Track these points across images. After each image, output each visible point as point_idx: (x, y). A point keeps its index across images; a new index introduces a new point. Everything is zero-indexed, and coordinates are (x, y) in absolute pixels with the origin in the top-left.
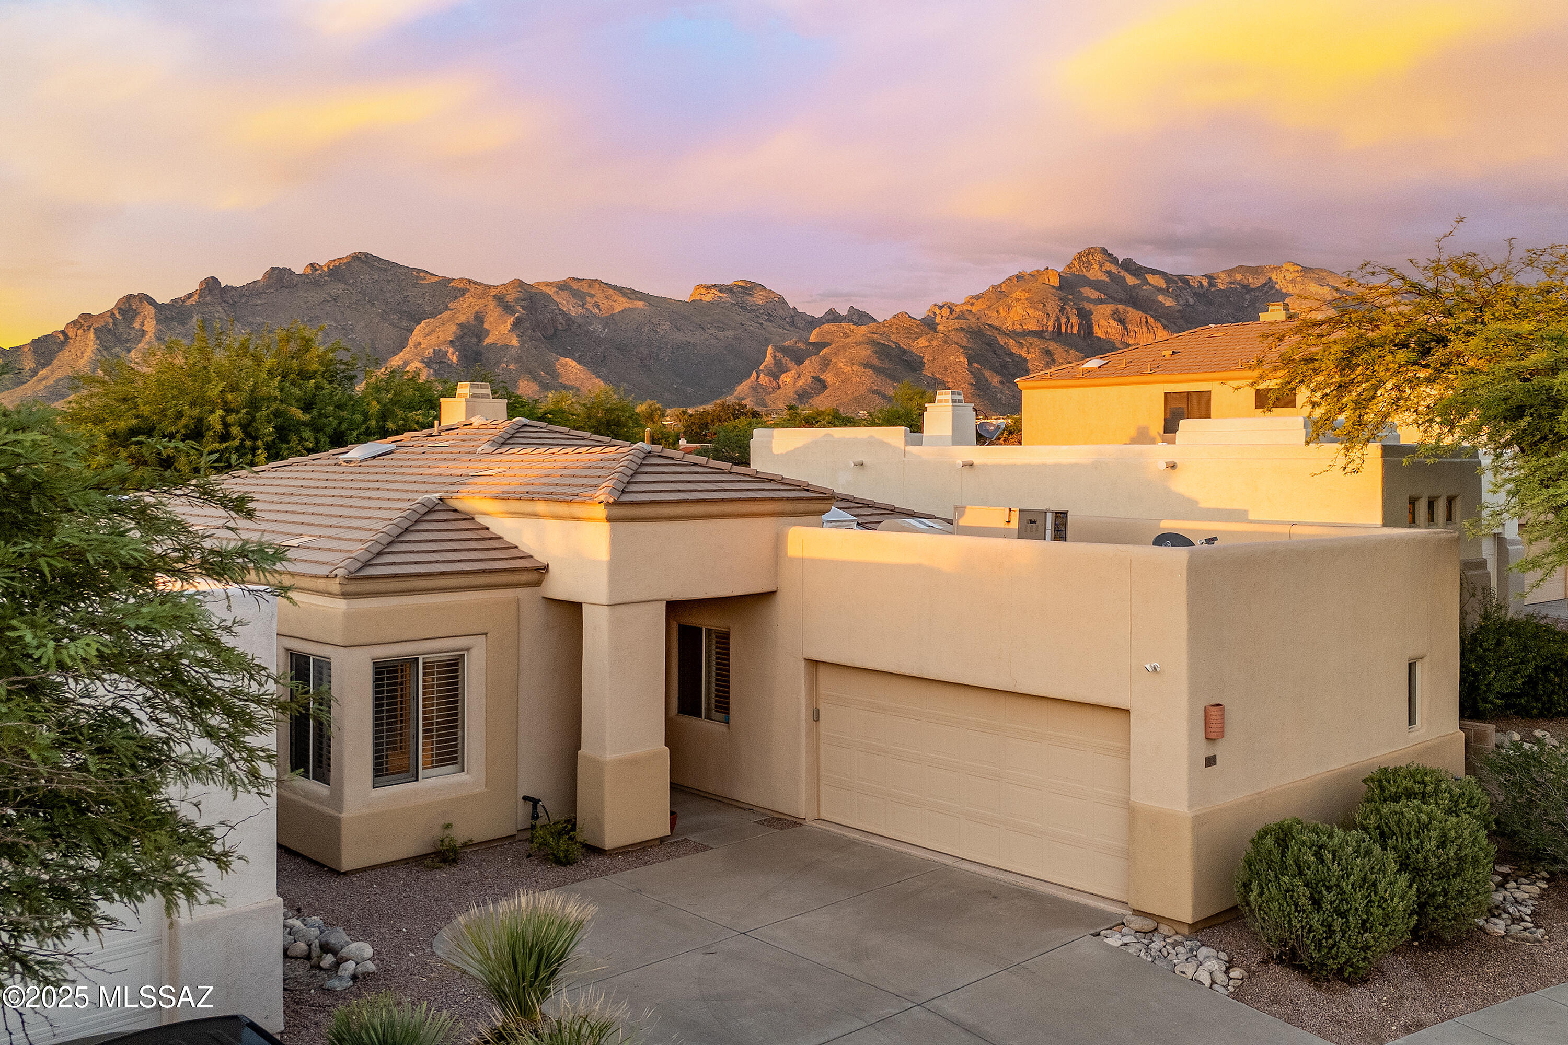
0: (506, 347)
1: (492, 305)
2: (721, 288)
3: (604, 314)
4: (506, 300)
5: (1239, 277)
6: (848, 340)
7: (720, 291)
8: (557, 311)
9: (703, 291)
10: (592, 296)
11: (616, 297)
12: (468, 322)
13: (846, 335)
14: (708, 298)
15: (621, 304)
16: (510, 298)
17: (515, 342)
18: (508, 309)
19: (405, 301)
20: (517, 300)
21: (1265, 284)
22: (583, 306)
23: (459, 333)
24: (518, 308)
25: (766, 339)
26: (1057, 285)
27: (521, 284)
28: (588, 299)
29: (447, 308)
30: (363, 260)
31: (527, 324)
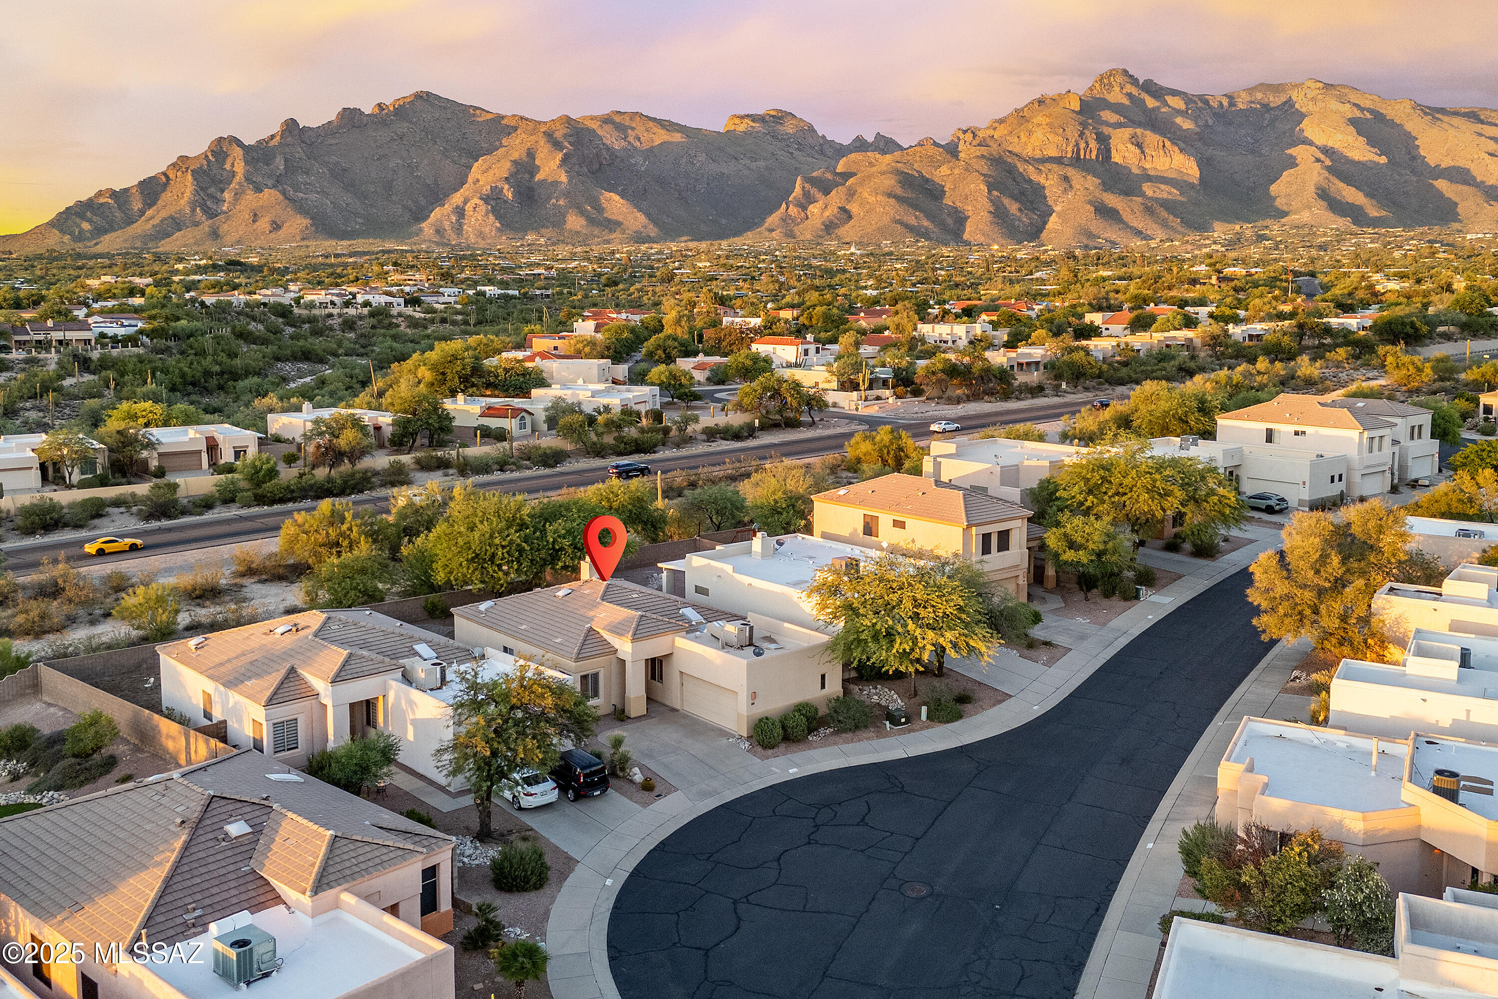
0: (556, 183)
1: (542, 141)
2: (753, 118)
3: (645, 146)
4: (555, 136)
5: (1259, 96)
6: (874, 169)
7: (753, 121)
8: (601, 146)
9: (737, 121)
10: (633, 129)
11: (655, 130)
12: (521, 159)
13: (871, 165)
14: (742, 128)
15: (661, 137)
16: (558, 135)
17: (564, 178)
18: (557, 145)
19: (463, 138)
20: (565, 136)
21: (1286, 102)
22: (625, 139)
23: (513, 170)
24: (566, 144)
25: (796, 169)
26: (1078, 108)
27: (568, 120)
28: (629, 131)
29: (501, 146)
30: (424, 98)
31: (574, 160)
